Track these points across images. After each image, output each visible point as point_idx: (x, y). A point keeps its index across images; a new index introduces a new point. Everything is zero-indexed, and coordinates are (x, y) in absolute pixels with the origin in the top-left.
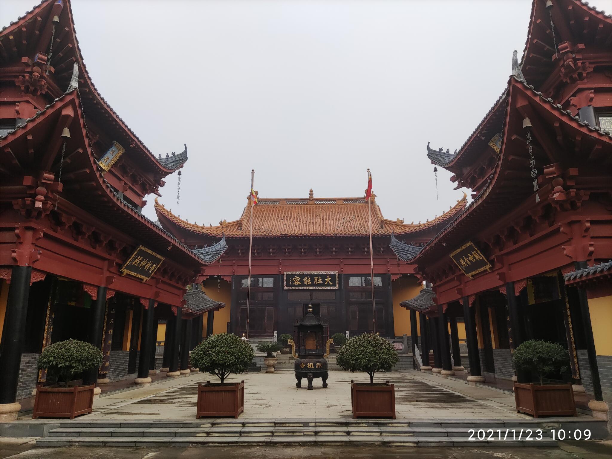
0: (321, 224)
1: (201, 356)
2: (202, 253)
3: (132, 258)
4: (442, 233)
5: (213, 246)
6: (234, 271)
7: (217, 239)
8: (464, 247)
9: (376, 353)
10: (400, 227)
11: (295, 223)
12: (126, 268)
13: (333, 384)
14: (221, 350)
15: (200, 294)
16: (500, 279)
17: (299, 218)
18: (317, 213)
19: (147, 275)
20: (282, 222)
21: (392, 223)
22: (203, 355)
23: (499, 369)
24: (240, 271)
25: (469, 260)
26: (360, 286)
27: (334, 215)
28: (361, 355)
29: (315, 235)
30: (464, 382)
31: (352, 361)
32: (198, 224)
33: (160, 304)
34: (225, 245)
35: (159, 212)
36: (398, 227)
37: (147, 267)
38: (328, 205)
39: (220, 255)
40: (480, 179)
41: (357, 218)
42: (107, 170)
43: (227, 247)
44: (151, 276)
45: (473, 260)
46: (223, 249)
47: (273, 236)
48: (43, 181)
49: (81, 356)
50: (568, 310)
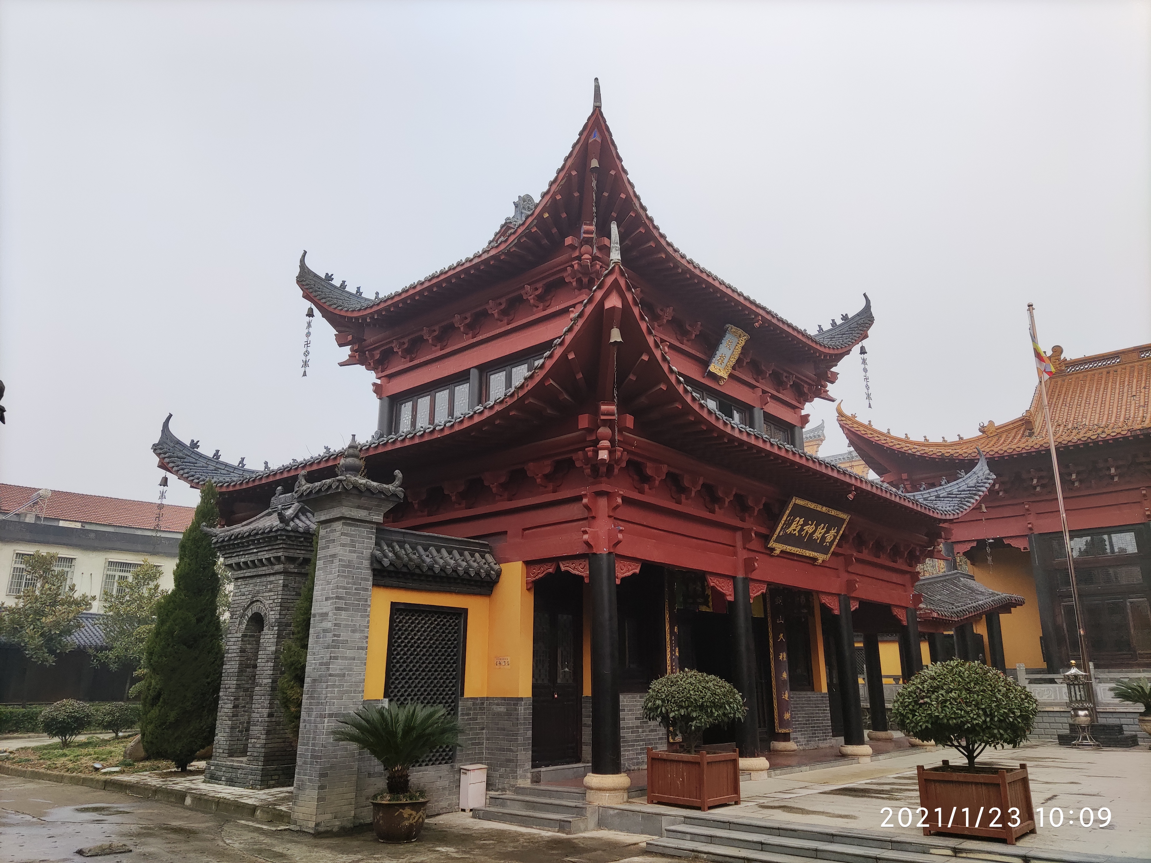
1: (911, 707)
2: (938, 497)
3: (783, 522)
5: (961, 480)
6: (1030, 526)
7: (969, 465)
12: (778, 540)
14: (950, 697)
15: (960, 581)
19: (824, 550)
20: (1133, 402)
22: (913, 706)
24: (1044, 525)
32: (932, 440)
33: (863, 603)
34: (989, 474)
35: (848, 429)
37: (817, 535)
39: (980, 496)
42: (726, 376)
43: (994, 477)
44: (831, 551)
46: (985, 483)
48: (603, 417)
49: (702, 698)
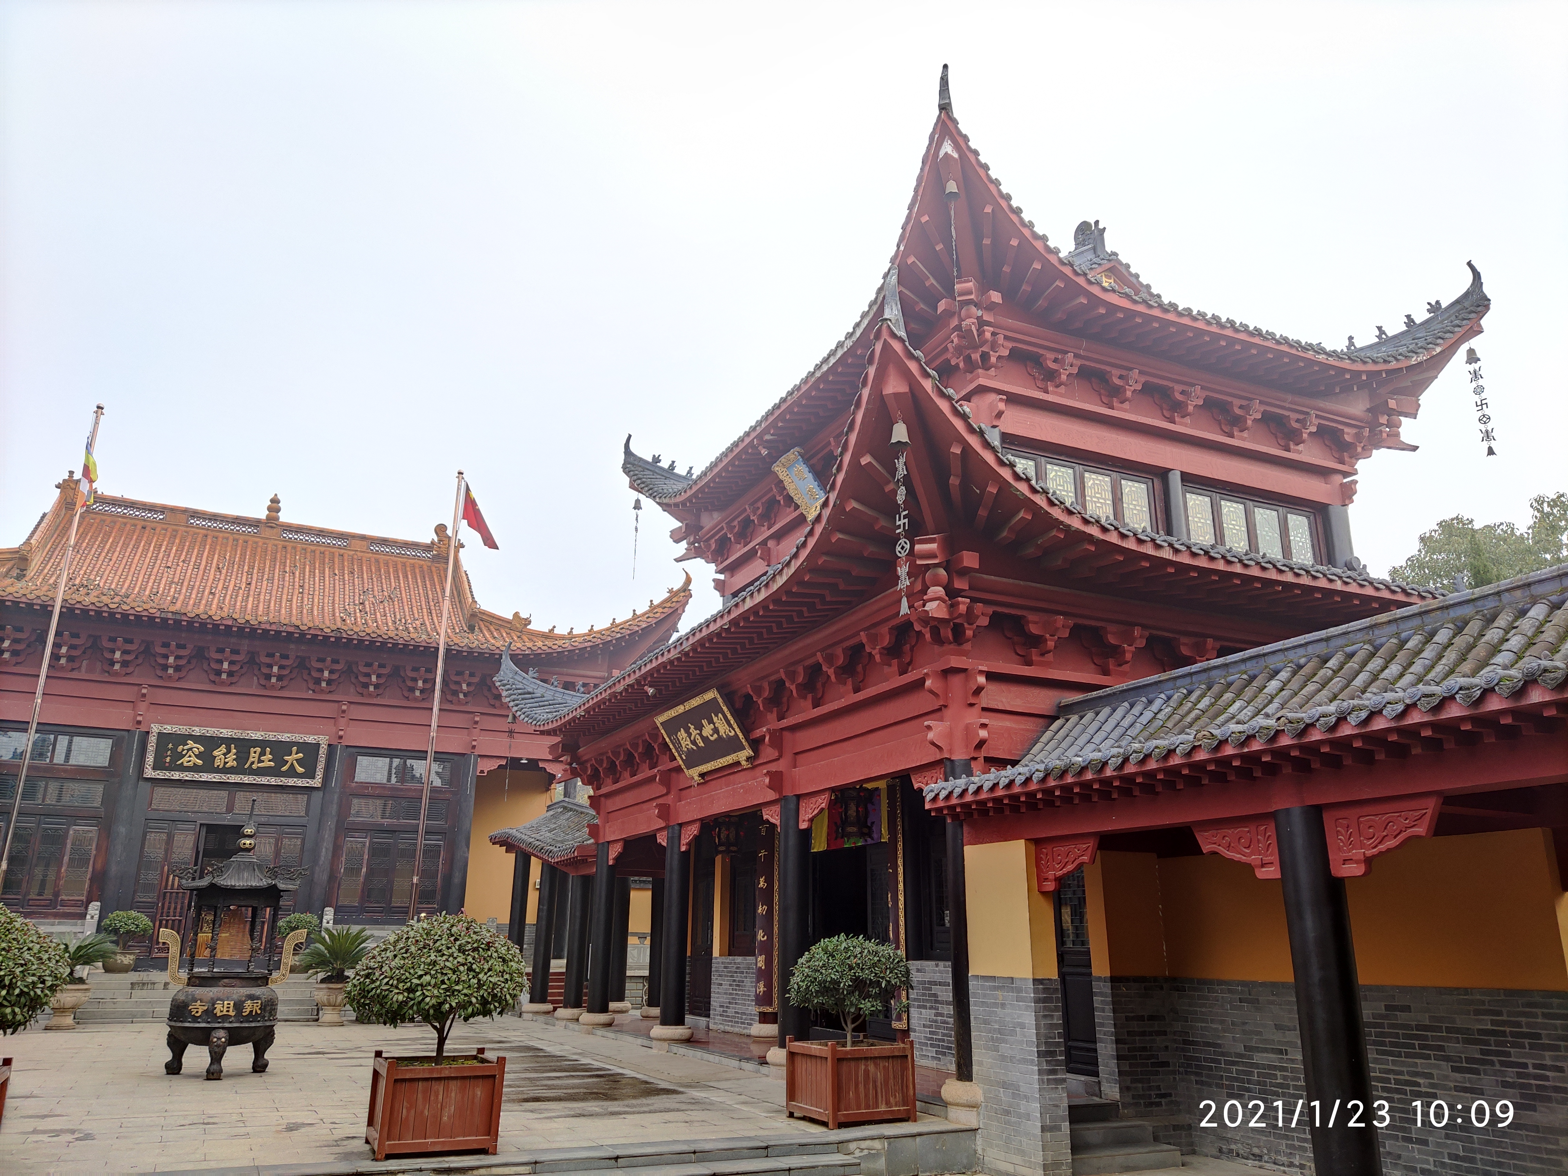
0: (295, 597)
4: (651, 661)
8: (695, 702)
9: (470, 969)
10: (519, 634)
11: (209, 584)
13: (283, 1062)
16: (771, 786)
17: (224, 571)
18: (285, 566)
20: (166, 575)
21: (500, 623)
23: (721, 1006)
25: (701, 735)
26: (385, 781)
27: (337, 577)
28: (428, 978)
29: (274, 627)
30: (639, 1041)
31: (398, 993)
36: (513, 634)
38: (322, 549)
40: (739, 546)
41: (404, 595)
45: (712, 736)
47: (132, 612)
50: (901, 870)
